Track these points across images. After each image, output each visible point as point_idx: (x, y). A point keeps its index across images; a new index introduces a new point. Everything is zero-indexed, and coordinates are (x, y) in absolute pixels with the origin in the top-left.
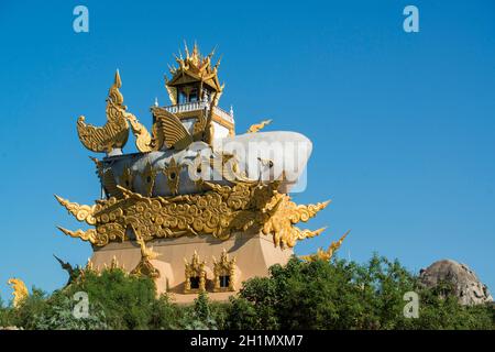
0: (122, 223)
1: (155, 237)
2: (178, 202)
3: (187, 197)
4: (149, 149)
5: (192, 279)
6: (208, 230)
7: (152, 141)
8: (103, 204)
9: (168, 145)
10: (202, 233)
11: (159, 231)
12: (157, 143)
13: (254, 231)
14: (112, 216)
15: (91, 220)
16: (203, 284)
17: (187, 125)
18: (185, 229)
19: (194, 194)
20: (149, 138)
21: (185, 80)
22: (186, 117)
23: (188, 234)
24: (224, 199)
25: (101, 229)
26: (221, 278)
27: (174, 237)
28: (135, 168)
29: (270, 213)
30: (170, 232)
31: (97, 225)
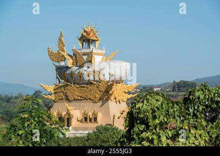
0: (64, 93)
1: (75, 99)
2: (82, 87)
3: (85, 85)
4: (72, 65)
5: (85, 118)
6: (92, 98)
7: (73, 62)
8: (57, 86)
9: (78, 65)
10: (90, 99)
11: (76, 97)
12: (75, 64)
13: (107, 100)
14: (60, 90)
15: (53, 92)
16: (88, 120)
17: (85, 57)
18: (84, 97)
19: (87, 84)
20: (72, 61)
21: (84, 39)
22: (85, 54)
23: (86, 99)
24: (97, 87)
25: (56, 95)
26: (94, 118)
27: (81, 100)
28: (67, 72)
29: (111, 95)
30: (80, 98)
31: (55, 93)
